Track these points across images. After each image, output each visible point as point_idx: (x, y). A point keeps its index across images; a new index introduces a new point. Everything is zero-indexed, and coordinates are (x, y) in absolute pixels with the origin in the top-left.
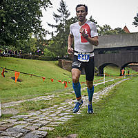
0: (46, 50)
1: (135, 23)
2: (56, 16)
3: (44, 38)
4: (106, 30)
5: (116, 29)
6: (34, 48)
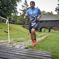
1: (56, 11)
2: (23, 6)
3: (17, 15)
4: (43, 13)
5: (48, 13)
6: (13, 19)
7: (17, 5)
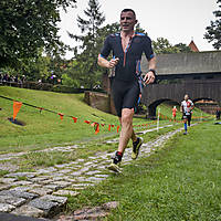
0: (65, 76)
1: (207, 37)
2: (82, 21)
3: (62, 57)
4: (161, 47)
5: (177, 46)
6: (45, 72)
7: (57, 17)
